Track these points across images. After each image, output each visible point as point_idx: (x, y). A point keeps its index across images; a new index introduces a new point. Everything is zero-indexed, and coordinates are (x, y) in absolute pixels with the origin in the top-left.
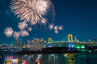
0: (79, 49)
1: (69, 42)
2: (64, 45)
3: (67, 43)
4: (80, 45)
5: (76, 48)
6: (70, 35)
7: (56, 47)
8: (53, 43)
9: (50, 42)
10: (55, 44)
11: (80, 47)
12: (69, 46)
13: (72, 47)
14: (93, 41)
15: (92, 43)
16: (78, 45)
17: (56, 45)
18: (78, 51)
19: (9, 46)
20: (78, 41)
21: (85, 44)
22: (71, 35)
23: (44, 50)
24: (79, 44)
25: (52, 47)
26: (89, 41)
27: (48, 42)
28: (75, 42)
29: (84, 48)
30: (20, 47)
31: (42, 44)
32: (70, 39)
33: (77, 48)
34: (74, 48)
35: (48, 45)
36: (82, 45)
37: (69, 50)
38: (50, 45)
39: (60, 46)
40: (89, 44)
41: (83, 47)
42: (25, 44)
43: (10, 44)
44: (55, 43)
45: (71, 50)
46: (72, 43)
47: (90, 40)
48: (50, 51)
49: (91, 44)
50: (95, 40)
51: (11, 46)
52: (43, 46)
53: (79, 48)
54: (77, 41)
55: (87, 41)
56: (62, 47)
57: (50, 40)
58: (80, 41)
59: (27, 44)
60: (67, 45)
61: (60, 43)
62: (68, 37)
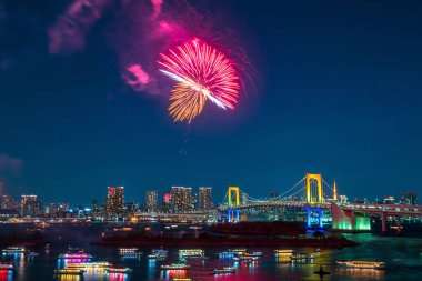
0: (347, 231)
1: (308, 205)
2: (288, 217)
3: (299, 209)
4: (353, 215)
5: (334, 227)
6: (312, 176)
7: (258, 223)
8: (248, 208)
9: (234, 200)
10: (253, 211)
11: (354, 223)
12: (310, 221)
13: (321, 224)
14: (403, 200)
15: (398, 210)
16: (346, 218)
17: (259, 215)
18: (344, 239)
19: (75, 213)
20: (343, 201)
21: (371, 212)
22: (317, 177)
23: (212, 234)
24: (348, 212)
25: (242, 224)
26: (388, 202)
27: (227, 201)
28: (333, 205)
29: (369, 228)
30: (120, 219)
31: (202, 208)
32: (314, 194)
33: (340, 227)
34: (328, 227)
35: (226, 212)
36: (362, 219)
37: (308, 236)
38: (235, 214)
39: (273, 217)
40: (386, 214)
41: (364, 225)
42: (137, 205)
43: (81, 207)
44: (256, 207)
45: (315, 234)
46: (319, 210)
47: (392, 199)
48: (232, 236)
49: (398, 215)
50: (414, 198)
51: (85, 212)
52: (208, 218)
53: (350, 228)
54: (339, 199)
55: (380, 203)
56: (280, 224)
57: (233, 192)
58: (351, 201)
59: (144, 208)
60: (300, 216)
61: (273, 207)
62: (305, 183)
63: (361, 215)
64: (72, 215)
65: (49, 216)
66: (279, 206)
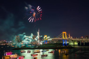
1: (63, 39)
2: (59, 42)
3: (61, 40)
5: (69, 44)
6: (64, 32)
7: (51, 44)
10: (50, 41)
12: (64, 43)
13: (66, 44)
14: (85, 37)
15: (84, 40)
16: (72, 42)
17: (52, 42)
18: (72, 47)
19: (8, 42)
25: (48, 44)
27: (44, 39)
33: (71, 44)
37: (63, 46)
38: (46, 42)
39: (55, 42)
40: (81, 41)
41: (76, 44)
45: (65, 46)
47: (82, 37)
50: (88, 37)
51: (10, 42)
53: (73, 44)
54: (70, 38)
55: (80, 38)
56: (57, 44)
58: (73, 38)
60: (61, 42)
61: (55, 40)
62: (62, 34)
63: (75, 41)
64: (7, 43)
65: (2, 43)
66: (56, 40)
